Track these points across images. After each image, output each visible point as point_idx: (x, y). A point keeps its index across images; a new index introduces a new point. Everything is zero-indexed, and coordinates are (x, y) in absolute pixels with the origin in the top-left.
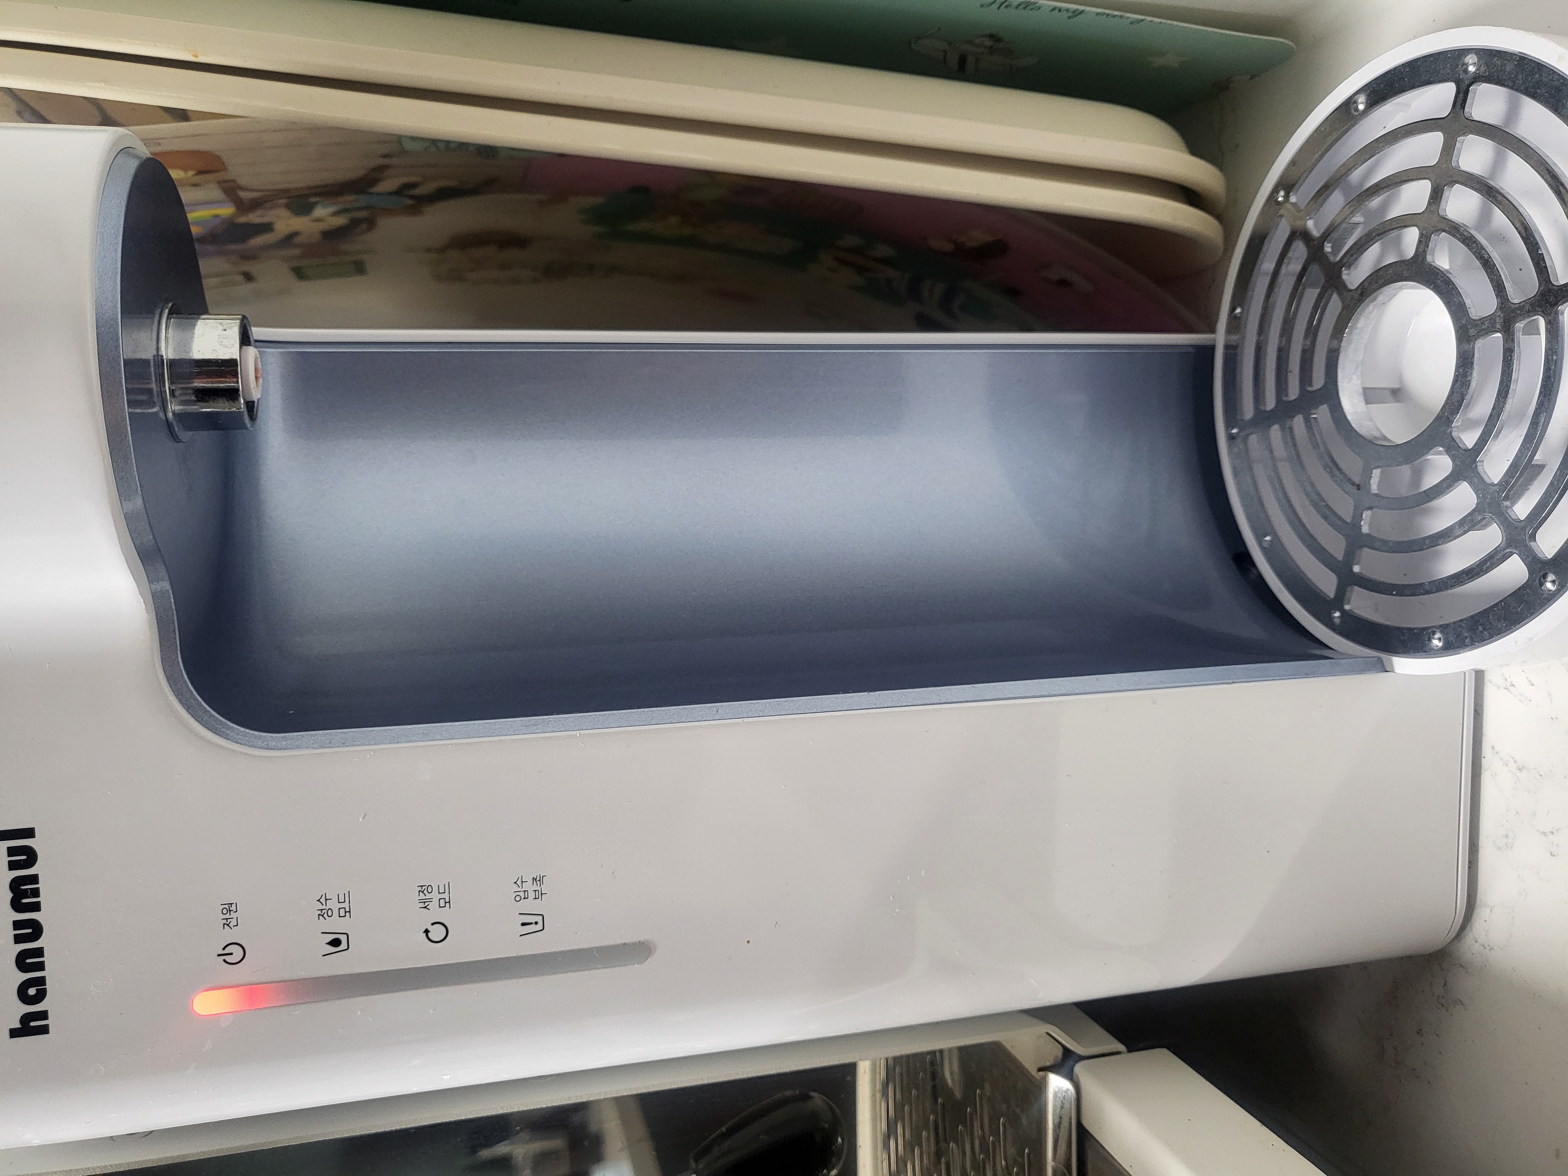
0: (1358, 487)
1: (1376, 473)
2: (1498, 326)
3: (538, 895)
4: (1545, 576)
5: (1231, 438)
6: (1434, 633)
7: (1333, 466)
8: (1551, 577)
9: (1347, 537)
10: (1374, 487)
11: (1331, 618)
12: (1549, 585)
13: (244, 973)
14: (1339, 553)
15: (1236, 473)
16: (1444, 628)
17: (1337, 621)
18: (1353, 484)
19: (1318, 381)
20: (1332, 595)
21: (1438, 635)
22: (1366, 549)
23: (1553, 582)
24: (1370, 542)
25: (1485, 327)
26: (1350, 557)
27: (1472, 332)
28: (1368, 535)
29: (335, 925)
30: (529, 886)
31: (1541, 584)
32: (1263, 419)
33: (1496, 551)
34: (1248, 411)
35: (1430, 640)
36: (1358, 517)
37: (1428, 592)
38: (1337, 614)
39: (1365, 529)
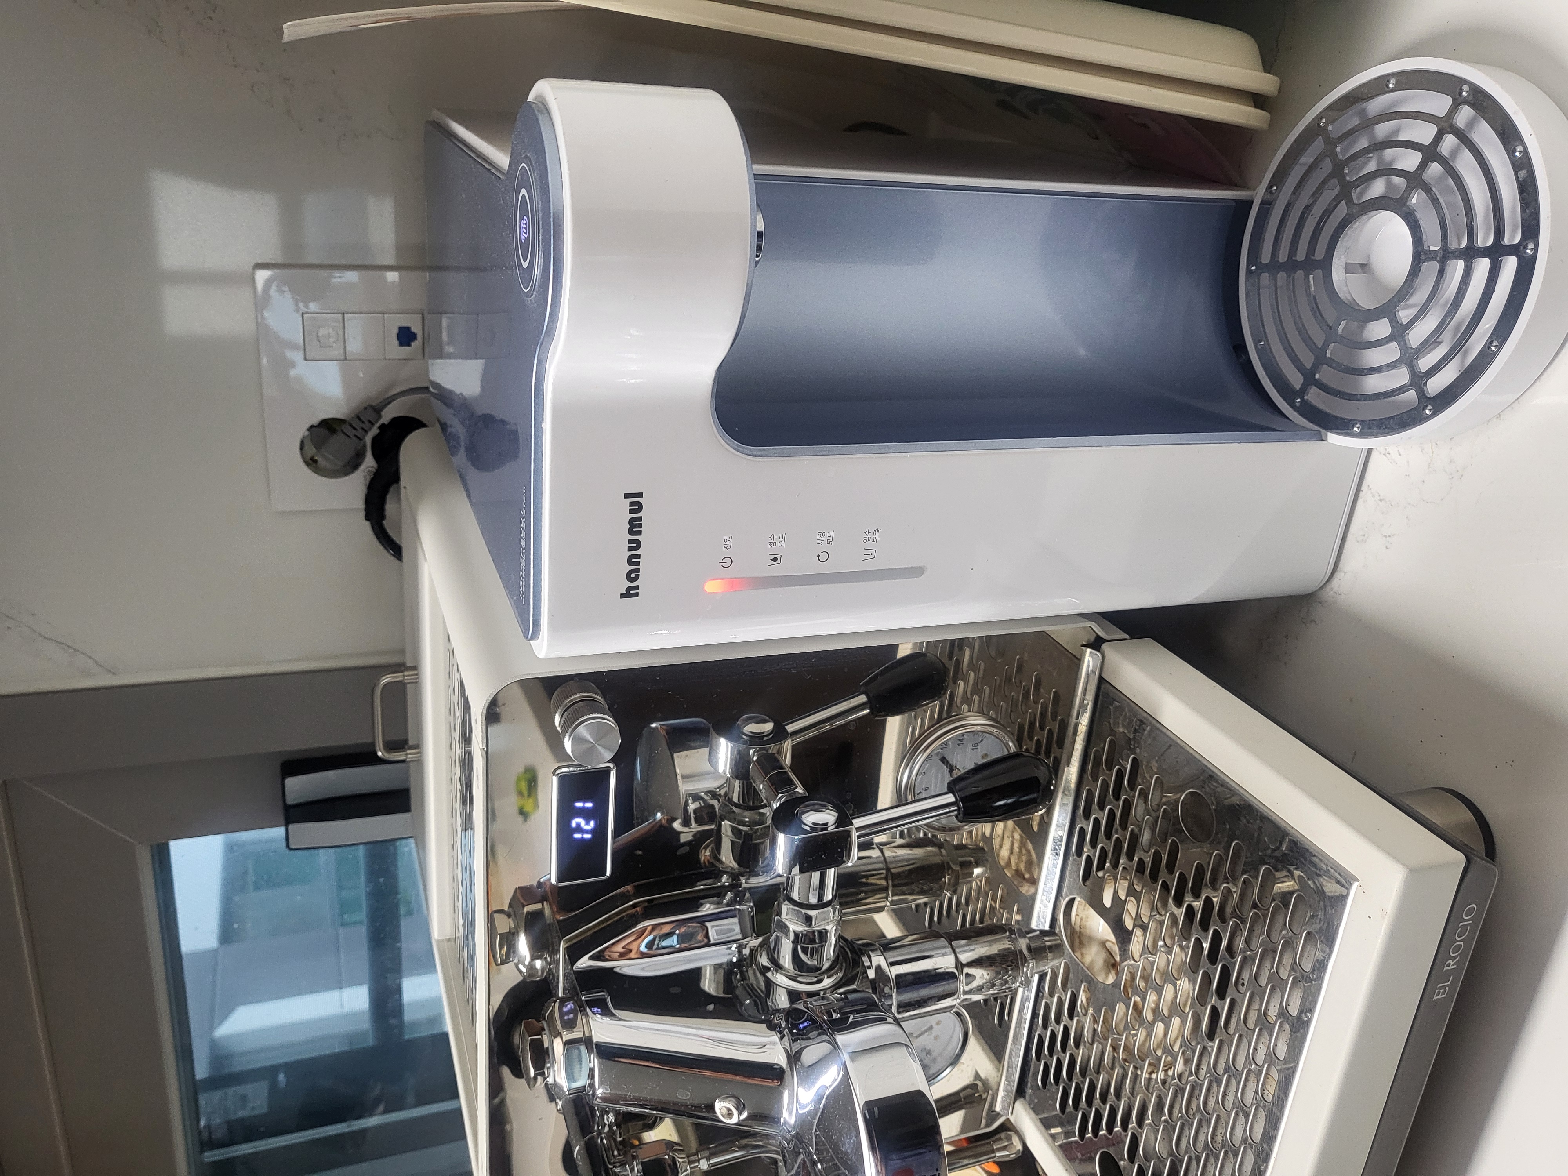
0: (1330, 328)
1: (1344, 322)
2: (1438, 259)
3: (876, 539)
4: (1427, 406)
5: (1249, 272)
6: (1356, 424)
7: (1316, 311)
8: (1430, 407)
9: (1316, 357)
10: (1340, 329)
11: (1294, 402)
12: (1427, 412)
13: (730, 573)
14: (1308, 364)
15: (1247, 296)
16: (1363, 422)
17: (1298, 404)
18: (1328, 325)
19: (1319, 254)
20: (1298, 388)
21: (1358, 425)
22: (1325, 366)
23: (1430, 410)
24: (1330, 362)
25: (1431, 257)
26: (1315, 368)
27: (1423, 257)
28: (1330, 358)
29: (776, 550)
30: (872, 535)
31: (1424, 410)
32: (1274, 267)
33: (1403, 386)
34: (1266, 258)
35: (1353, 427)
36: (1326, 345)
37: (1358, 400)
38: (1299, 400)
39: (1328, 355)
